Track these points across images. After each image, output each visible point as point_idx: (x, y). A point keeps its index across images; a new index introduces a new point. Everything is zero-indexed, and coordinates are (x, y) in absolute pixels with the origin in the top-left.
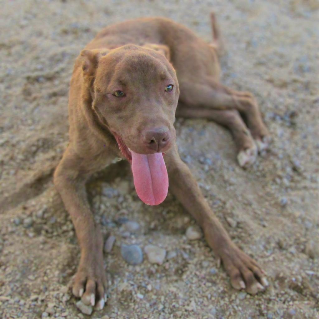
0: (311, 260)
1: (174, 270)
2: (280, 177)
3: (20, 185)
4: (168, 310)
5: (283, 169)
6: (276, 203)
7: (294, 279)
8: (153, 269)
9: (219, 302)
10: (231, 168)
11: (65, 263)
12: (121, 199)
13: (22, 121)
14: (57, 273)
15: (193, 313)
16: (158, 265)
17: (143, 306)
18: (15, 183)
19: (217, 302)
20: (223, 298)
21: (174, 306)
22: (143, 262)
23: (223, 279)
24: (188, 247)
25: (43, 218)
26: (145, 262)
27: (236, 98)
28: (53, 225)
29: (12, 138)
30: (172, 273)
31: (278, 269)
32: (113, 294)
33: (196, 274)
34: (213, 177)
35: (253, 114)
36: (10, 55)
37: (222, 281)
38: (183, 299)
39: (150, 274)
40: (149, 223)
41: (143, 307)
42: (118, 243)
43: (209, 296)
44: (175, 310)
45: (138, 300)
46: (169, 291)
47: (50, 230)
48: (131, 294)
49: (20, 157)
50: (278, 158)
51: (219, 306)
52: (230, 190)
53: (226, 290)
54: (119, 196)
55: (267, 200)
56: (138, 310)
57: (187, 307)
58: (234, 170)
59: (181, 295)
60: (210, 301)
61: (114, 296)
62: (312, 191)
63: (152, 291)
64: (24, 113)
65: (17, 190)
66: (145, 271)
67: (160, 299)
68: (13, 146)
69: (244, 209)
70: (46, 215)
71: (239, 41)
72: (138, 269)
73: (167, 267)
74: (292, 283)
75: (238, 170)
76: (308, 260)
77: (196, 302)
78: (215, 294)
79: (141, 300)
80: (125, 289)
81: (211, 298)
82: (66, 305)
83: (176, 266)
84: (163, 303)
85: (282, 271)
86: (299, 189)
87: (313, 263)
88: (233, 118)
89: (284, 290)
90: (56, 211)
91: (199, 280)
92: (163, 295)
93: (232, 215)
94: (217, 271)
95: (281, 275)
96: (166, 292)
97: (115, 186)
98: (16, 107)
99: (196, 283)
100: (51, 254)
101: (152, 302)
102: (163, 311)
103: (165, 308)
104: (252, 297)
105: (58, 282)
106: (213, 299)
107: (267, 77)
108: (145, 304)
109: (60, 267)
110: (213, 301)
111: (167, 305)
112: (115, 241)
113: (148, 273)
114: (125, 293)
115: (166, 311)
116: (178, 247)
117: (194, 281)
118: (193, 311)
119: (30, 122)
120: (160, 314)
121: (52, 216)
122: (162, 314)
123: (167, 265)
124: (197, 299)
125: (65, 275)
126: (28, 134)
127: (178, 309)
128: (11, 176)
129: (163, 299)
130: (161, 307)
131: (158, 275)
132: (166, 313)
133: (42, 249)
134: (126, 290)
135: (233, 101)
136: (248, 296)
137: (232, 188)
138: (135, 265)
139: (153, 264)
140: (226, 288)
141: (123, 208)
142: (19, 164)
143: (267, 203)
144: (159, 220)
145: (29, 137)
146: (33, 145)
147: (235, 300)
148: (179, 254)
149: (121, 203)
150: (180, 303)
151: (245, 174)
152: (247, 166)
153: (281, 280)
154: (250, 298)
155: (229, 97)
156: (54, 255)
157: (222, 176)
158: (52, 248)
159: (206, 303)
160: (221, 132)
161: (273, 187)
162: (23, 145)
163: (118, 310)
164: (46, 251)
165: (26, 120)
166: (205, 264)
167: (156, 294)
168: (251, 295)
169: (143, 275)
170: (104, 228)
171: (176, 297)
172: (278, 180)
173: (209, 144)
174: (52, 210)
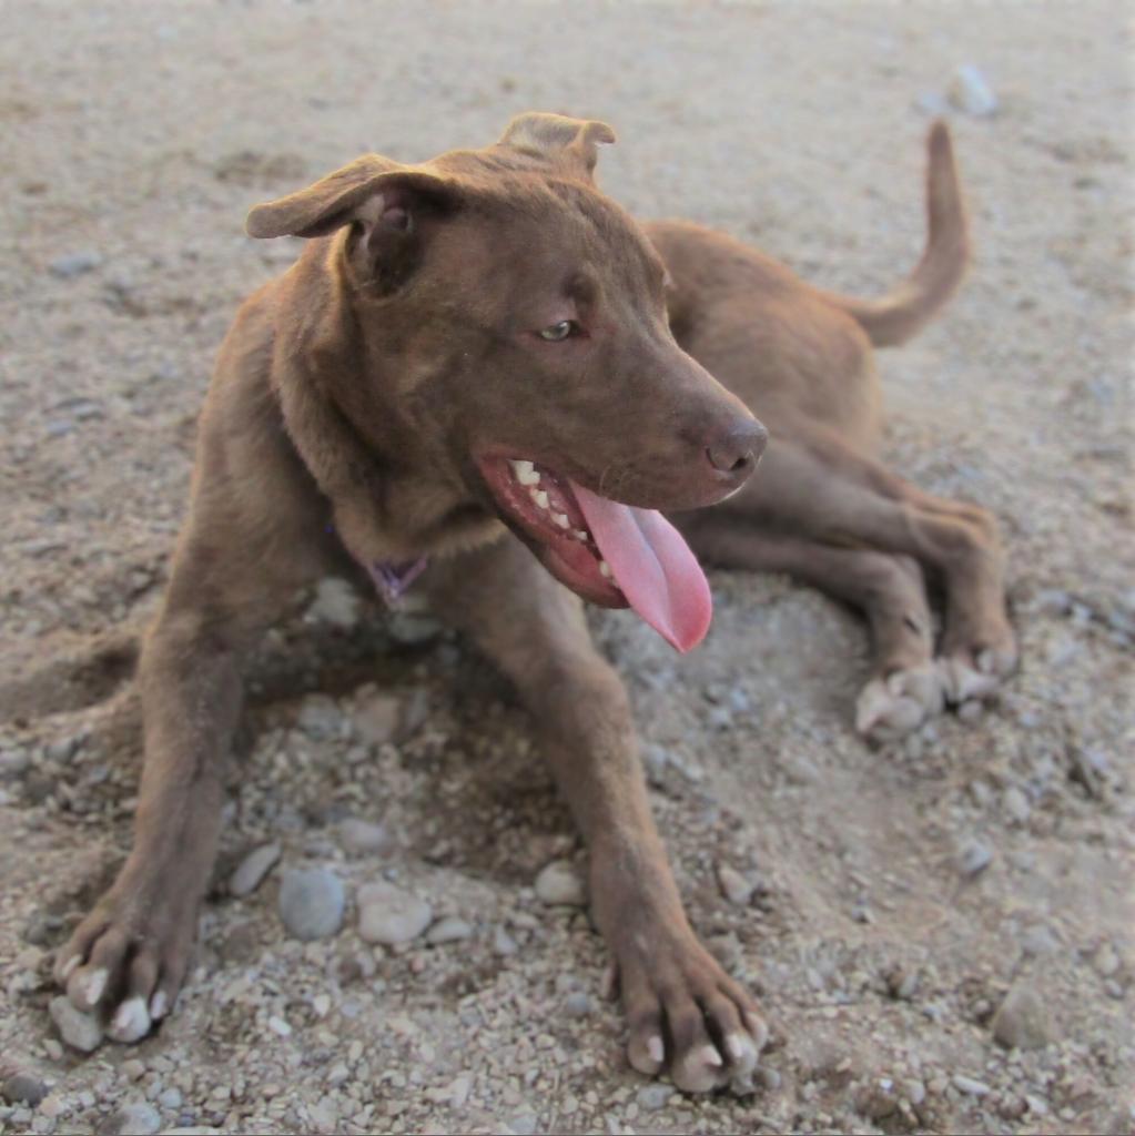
0: (998, 1051)
1: (441, 979)
2: (996, 783)
3: (38, 664)
4: (361, 1090)
5: (1022, 763)
6: (948, 865)
7: (886, 1083)
8: (367, 962)
9: (561, 1100)
10: (818, 734)
11: (73, 890)
12: (357, 754)
13: (140, 502)
14: (30, 907)
15: (445, 1110)
16: (389, 949)
17: (278, 1057)
18: (28, 657)
19: (552, 1099)
20: (581, 1091)
21: (388, 1081)
22: (338, 932)
23: (608, 1032)
24: (526, 920)
25: (67, 760)
26: (347, 933)
27: (912, 513)
28: (94, 788)
29: (82, 541)
30: (430, 987)
31: (842, 1045)
32: (193, 1009)
33: (514, 1003)
34: (734, 749)
35: (972, 577)
36: (192, 328)
37: (600, 1038)
38: (429, 1065)
39: (352, 976)
40: (432, 841)
41: (277, 1063)
42: (284, 870)
43: (531, 1075)
44: (386, 1092)
45: (267, 1037)
46: (389, 1029)
47: (78, 806)
48: (253, 1017)
49: (84, 593)
50: (1017, 726)
51: (555, 1113)
52: (786, 798)
53: (601, 1065)
54: (353, 742)
55: (918, 852)
56: (253, 1068)
57: (431, 1093)
58: (829, 743)
59: (427, 1052)
60: (530, 1093)
61: (194, 1015)
62: (1114, 853)
63: (328, 1018)
64: (155, 484)
65: (25, 677)
66: (336, 961)
67: (347, 1049)
68: (77, 562)
69: (811, 860)
70: (80, 756)
71: (1044, 381)
72: (314, 951)
73: (419, 965)
74: (876, 1097)
75: (843, 744)
76: (986, 1048)
77: (475, 1083)
78: (555, 1074)
79: (280, 1037)
80: (239, 999)
81: (534, 1084)
82: (19, 1003)
83: (454, 968)
84: (352, 1064)
85: (854, 1054)
86: (1065, 838)
87: (1004, 1063)
88: (885, 576)
89: (831, 1113)
90: (118, 747)
91: (518, 1023)
92: (361, 1037)
93: (746, 865)
94: (595, 1005)
95: (846, 1064)
96: (374, 1030)
97: (350, 708)
98: (139, 465)
99: (501, 1028)
100: (40, 860)
101: (318, 1052)
102: (343, 1088)
103: (351, 1079)
104: (689, 1104)
105: (25, 937)
106: (543, 1085)
107: (1107, 497)
108: (286, 1053)
109: (50, 894)
110: (542, 1093)
111: (363, 1074)
112: (276, 863)
113: (342, 968)
114: (235, 1013)
115: (354, 1089)
116: (488, 914)
117: (496, 1023)
118: (447, 1104)
119: (165, 509)
120: (326, 1093)
121: (101, 761)
122: (334, 1093)
123: (421, 959)
124: (482, 1076)
125: (57, 921)
126: (139, 538)
127: (400, 1093)
128: (21, 638)
129: (356, 1049)
130: (339, 1071)
131: (379, 985)
132: (349, 1096)
133: (19, 841)
134: (241, 1004)
135: (902, 521)
136: (677, 1100)
137: (794, 792)
138: (309, 938)
139: (371, 944)
140: (607, 1062)
141: (353, 779)
142: (69, 612)
143: (914, 860)
144: (470, 839)
145: (137, 546)
146: (141, 569)
147: (625, 1106)
148: (484, 936)
149: (354, 766)
150: (416, 1076)
151: (869, 761)
152: (882, 734)
153: (833, 1078)
154: (682, 1109)
155: (884, 505)
156: (47, 864)
157: (771, 752)
158: (57, 846)
159: (511, 1094)
160: (833, 623)
161: (957, 812)
162: (108, 565)
163: (190, 1054)
164: (33, 849)
165: (156, 503)
166: (565, 981)
167: (337, 1033)
168: (688, 1096)
169: (323, 971)
170: (263, 824)
171: (406, 1052)
172: (982, 791)
173: (768, 655)
174: (107, 741)
